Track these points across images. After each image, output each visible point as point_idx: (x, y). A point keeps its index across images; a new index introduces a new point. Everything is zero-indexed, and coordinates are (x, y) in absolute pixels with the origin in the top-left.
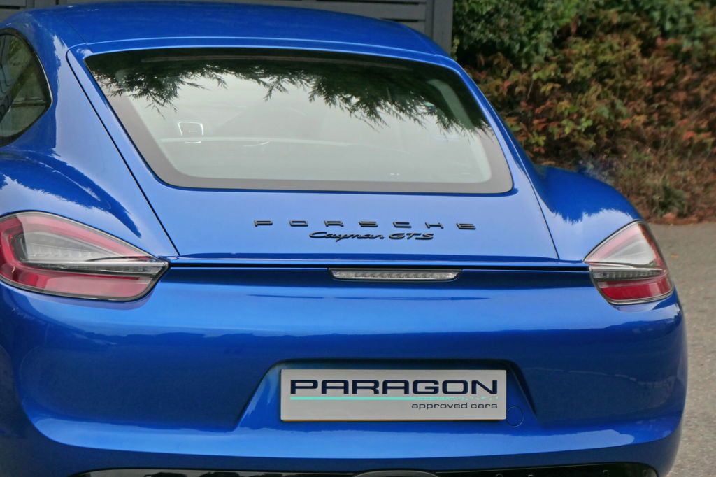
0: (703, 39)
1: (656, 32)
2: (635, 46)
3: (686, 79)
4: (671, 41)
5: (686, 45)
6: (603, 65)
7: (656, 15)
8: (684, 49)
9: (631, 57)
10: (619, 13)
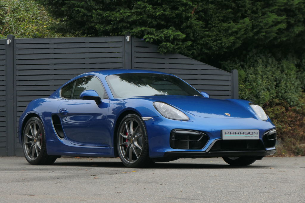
0: (302, 107)
1: (288, 106)
2: (284, 109)
3: (299, 118)
4: (293, 108)
5: (297, 109)
6: (276, 114)
7: (289, 100)
8: (297, 110)
9: (283, 112)
10: (279, 100)
